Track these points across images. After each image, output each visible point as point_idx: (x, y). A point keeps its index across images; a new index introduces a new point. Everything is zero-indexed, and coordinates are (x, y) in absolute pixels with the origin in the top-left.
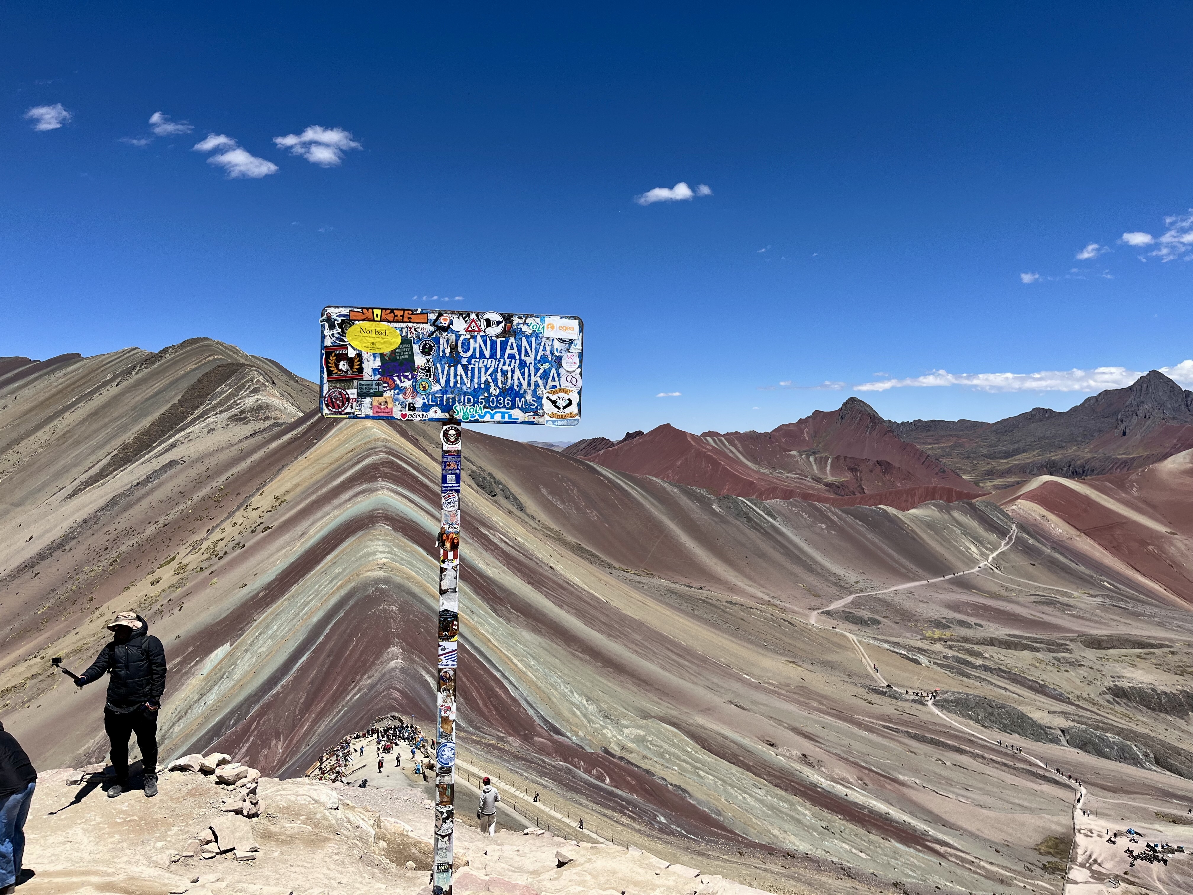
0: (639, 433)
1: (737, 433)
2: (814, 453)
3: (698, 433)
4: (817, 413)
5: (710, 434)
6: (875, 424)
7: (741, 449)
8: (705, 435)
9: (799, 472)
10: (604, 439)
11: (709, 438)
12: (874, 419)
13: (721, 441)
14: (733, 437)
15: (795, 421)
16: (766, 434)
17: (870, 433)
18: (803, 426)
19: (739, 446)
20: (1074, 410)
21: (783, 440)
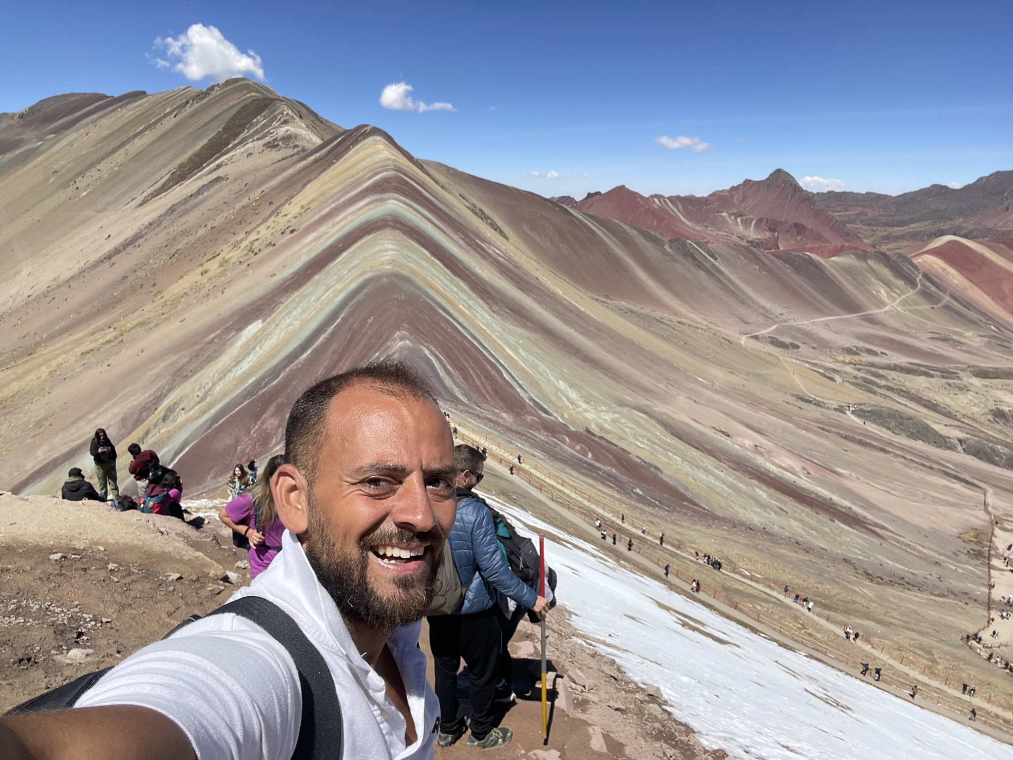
0: (598, 193)
1: (678, 196)
2: (741, 216)
3: (647, 195)
4: (747, 182)
5: (656, 196)
6: (795, 192)
7: (681, 210)
8: (652, 197)
9: (727, 230)
10: (569, 197)
11: (656, 200)
12: (796, 188)
13: (665, 202)
14: (675, 200)
15: (728, 188)
16: (703, 198)
17: (790, 200)
18: (734, 193)
19: (680, 207)
20: (967, 188)
21: (716, 204)
